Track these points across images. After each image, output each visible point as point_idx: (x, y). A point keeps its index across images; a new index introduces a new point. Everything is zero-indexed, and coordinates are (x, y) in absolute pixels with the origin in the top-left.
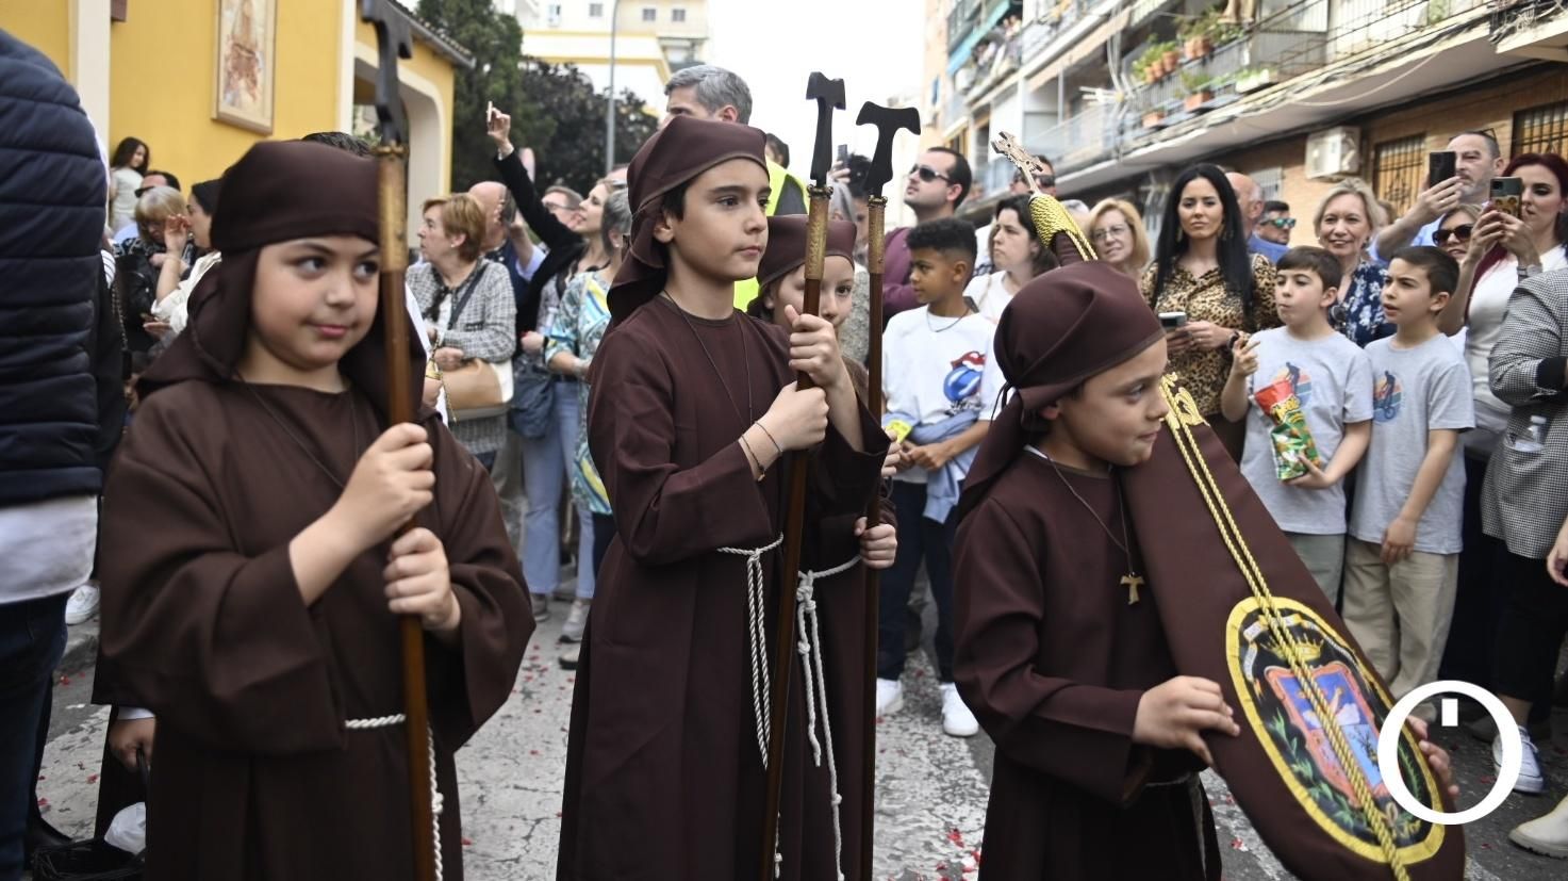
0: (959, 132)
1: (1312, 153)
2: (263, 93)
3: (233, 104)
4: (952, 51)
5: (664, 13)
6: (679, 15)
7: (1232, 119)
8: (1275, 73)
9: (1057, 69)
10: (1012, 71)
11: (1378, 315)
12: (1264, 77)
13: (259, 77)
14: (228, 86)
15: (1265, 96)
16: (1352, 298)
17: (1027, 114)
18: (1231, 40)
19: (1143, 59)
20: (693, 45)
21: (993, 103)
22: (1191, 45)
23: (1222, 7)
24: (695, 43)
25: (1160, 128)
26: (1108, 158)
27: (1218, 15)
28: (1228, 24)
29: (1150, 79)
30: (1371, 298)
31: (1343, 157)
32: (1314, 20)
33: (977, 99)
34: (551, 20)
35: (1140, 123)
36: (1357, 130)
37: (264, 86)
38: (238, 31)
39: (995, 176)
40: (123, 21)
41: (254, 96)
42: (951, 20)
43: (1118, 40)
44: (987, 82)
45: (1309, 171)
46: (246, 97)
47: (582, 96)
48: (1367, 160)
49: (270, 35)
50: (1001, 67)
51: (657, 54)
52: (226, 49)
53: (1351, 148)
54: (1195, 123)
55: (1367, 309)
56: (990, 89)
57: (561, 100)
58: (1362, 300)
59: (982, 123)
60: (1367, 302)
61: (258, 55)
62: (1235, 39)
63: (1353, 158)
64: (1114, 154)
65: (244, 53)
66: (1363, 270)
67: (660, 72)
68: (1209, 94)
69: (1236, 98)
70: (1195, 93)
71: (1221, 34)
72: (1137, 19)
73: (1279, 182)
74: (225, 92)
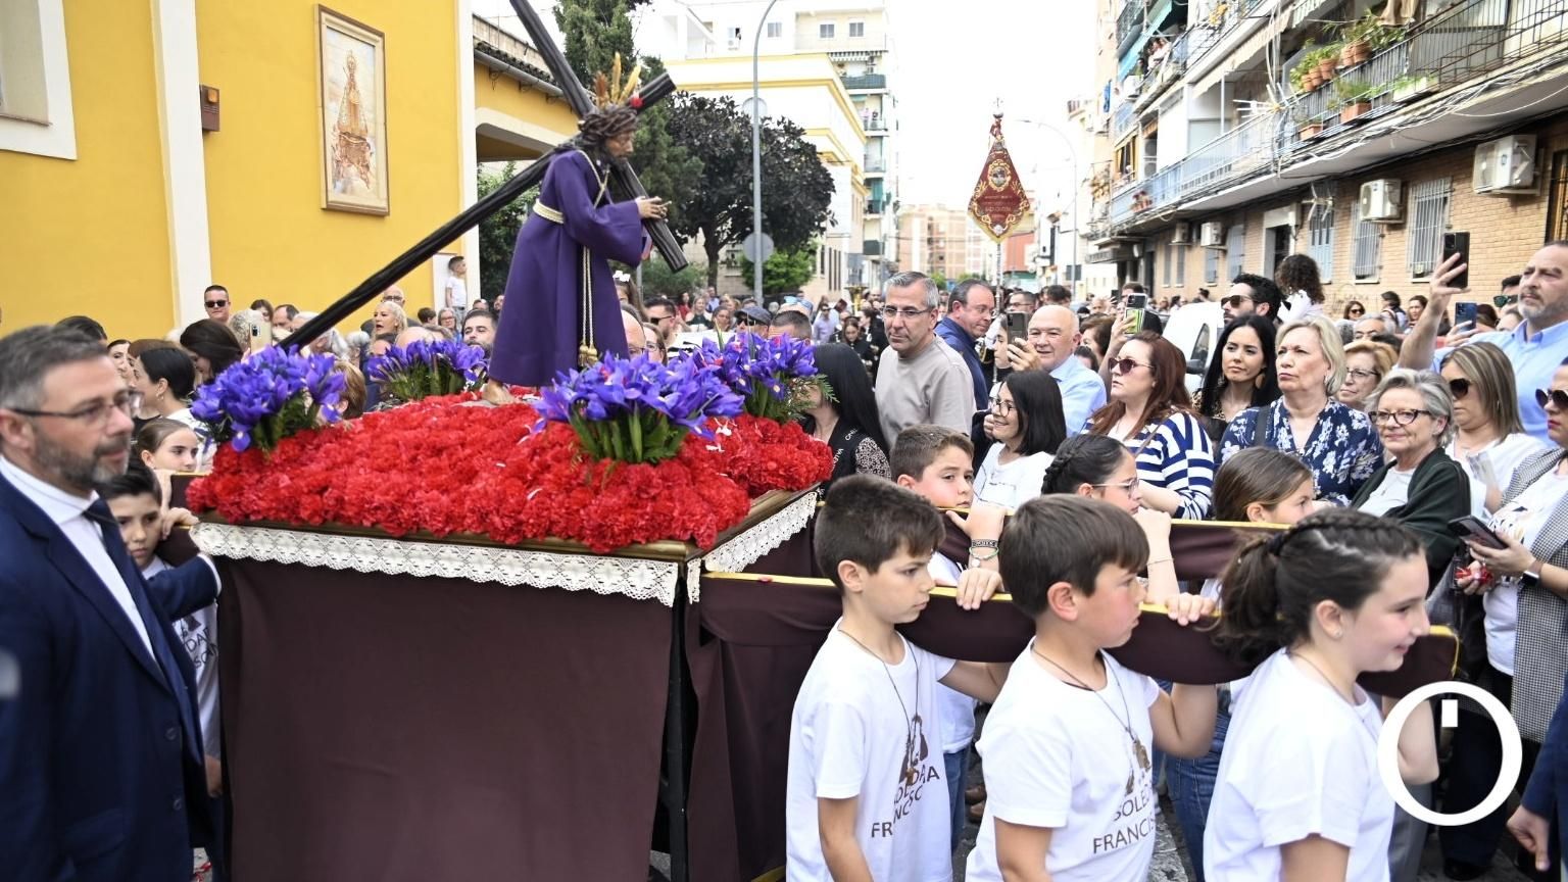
0: (1129, 139)
1: (1480, 166)
2: (377, 177)
3: (344, 191)
4: (1122, 56)
5: (842, 28)
6: (856, 29)
7: (1389, 131)
8: (1436, 81)
9: (1219, 75)
10: (1177, 78)
11: (1344, 462)
12: (1422, 85)
13: (372, 161)
14: (338, 175)
15: (1425, 106)
16: (1315, 442)
17: (1191, 121)
18: (1391, 44)
19: (1301, 65)
20: (872, 59)
21: (1160, 110)
22: (1346, 51)
23: (1378, 8)
24: (873, 56)
25: (1318, 140)
26: (1268, 173)
27: (1375, 17)
28: (1385, 28)
29: (1307, 87)
30: (1337, 443)
31: (1514, 169)
32: (1491, 14)
33: (1145, 107)
34: (731, 43)
35: (1298, 134)
36: (1532, 139)
37: (377, 169)
38: (345, 121)
39: (1163, 186)
40: (217, 130)
41: (367, 182)
42: (1120, 22)
43: (1276, 47)
44: (1154, 88)
45: (1477, 185)
46: (358, 183)
47: (736, 130)
48: (1544, 171)
49: (381, 120)
50: (1167, 72)
51: (831, 73)
52: (332, 139)
53: (1524, 159)
54: (1352, 135)
55: (1331, 455)
56: (1158, 95)
57: (716, 135)
58: (1326, 446)
59: (1150, 131)
60: (1331, 446)
61: (368, 140)
62: (1395, 41)
63: (1527, 168)
64: (1273, 168)
65: (353, 140)
66: (1331, 410)
67: (834, 91)
68: (1365, 103)
69: (1394, 108)
70: (1350, 103)
71: (1379, 38)
72: (1297, 21)
73: (1448, 195)
74: (334, 182)
